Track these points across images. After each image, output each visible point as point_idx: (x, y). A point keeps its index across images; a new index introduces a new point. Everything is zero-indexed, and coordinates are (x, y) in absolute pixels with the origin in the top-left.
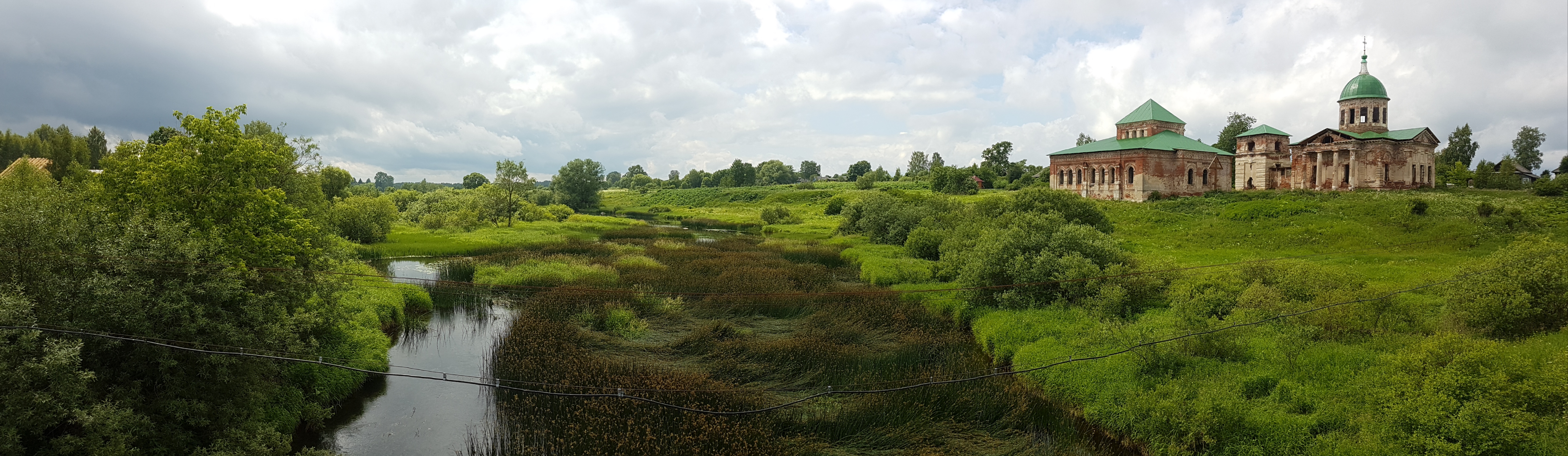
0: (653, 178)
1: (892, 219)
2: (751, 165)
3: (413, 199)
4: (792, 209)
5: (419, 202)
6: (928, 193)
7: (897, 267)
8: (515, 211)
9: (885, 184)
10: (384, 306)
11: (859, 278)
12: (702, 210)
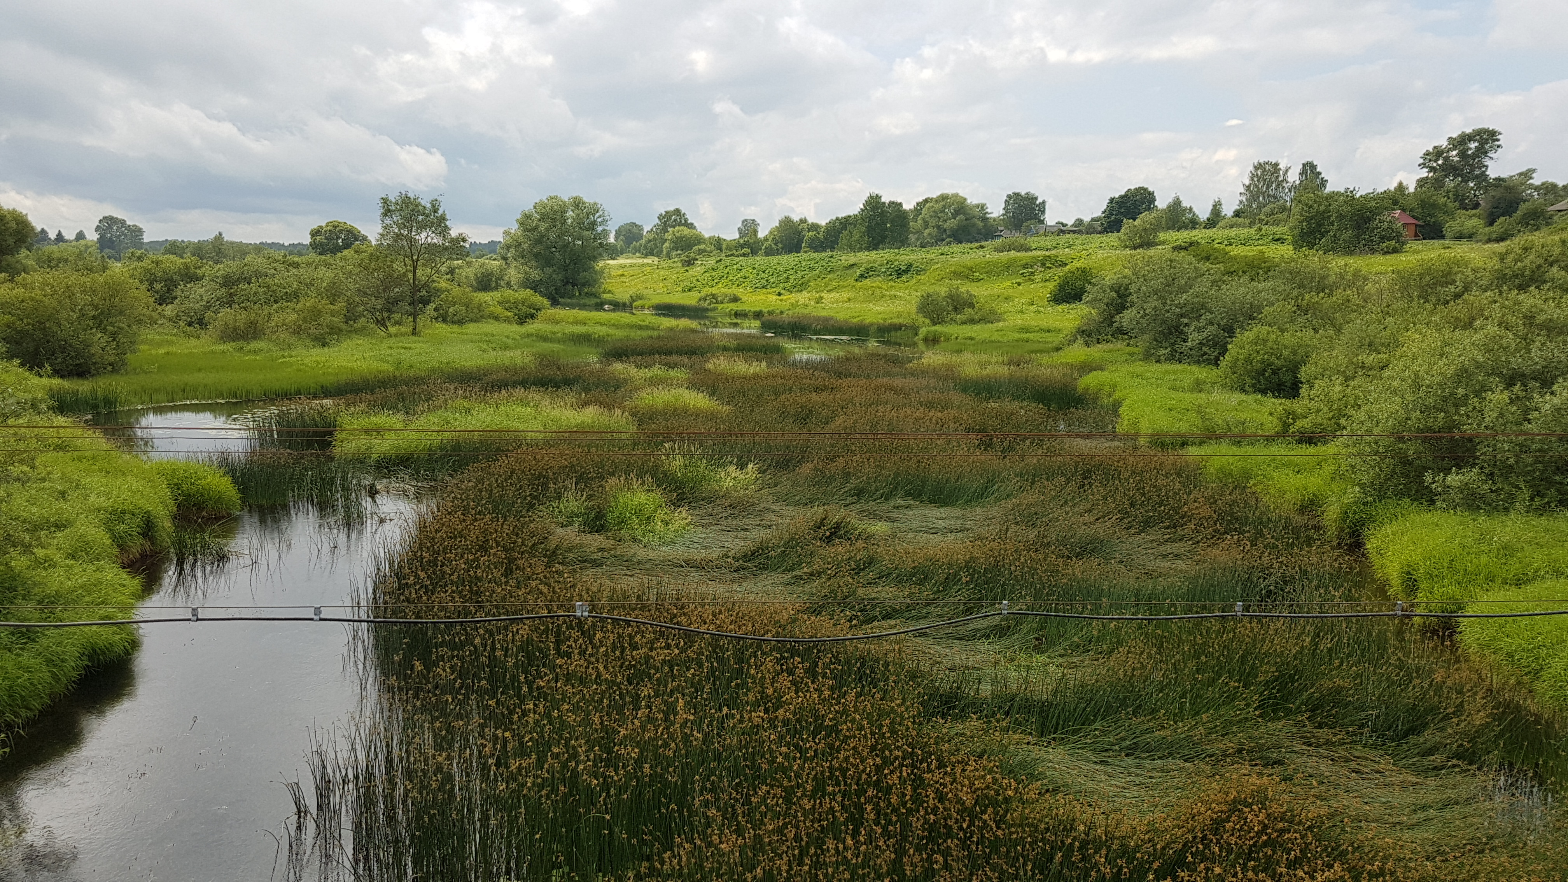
0: (707, 235)
1: (1196, 311)
2: (900, 204)
3: (191, 277)
4: (980, 291)
5: (205, 282)
6: (1286, 251)
7: (1199, 410)
8: (426, 302)
9: (1184, 236)
10: (123, 512)
11: (1114, 432)
12: (803, 297)
